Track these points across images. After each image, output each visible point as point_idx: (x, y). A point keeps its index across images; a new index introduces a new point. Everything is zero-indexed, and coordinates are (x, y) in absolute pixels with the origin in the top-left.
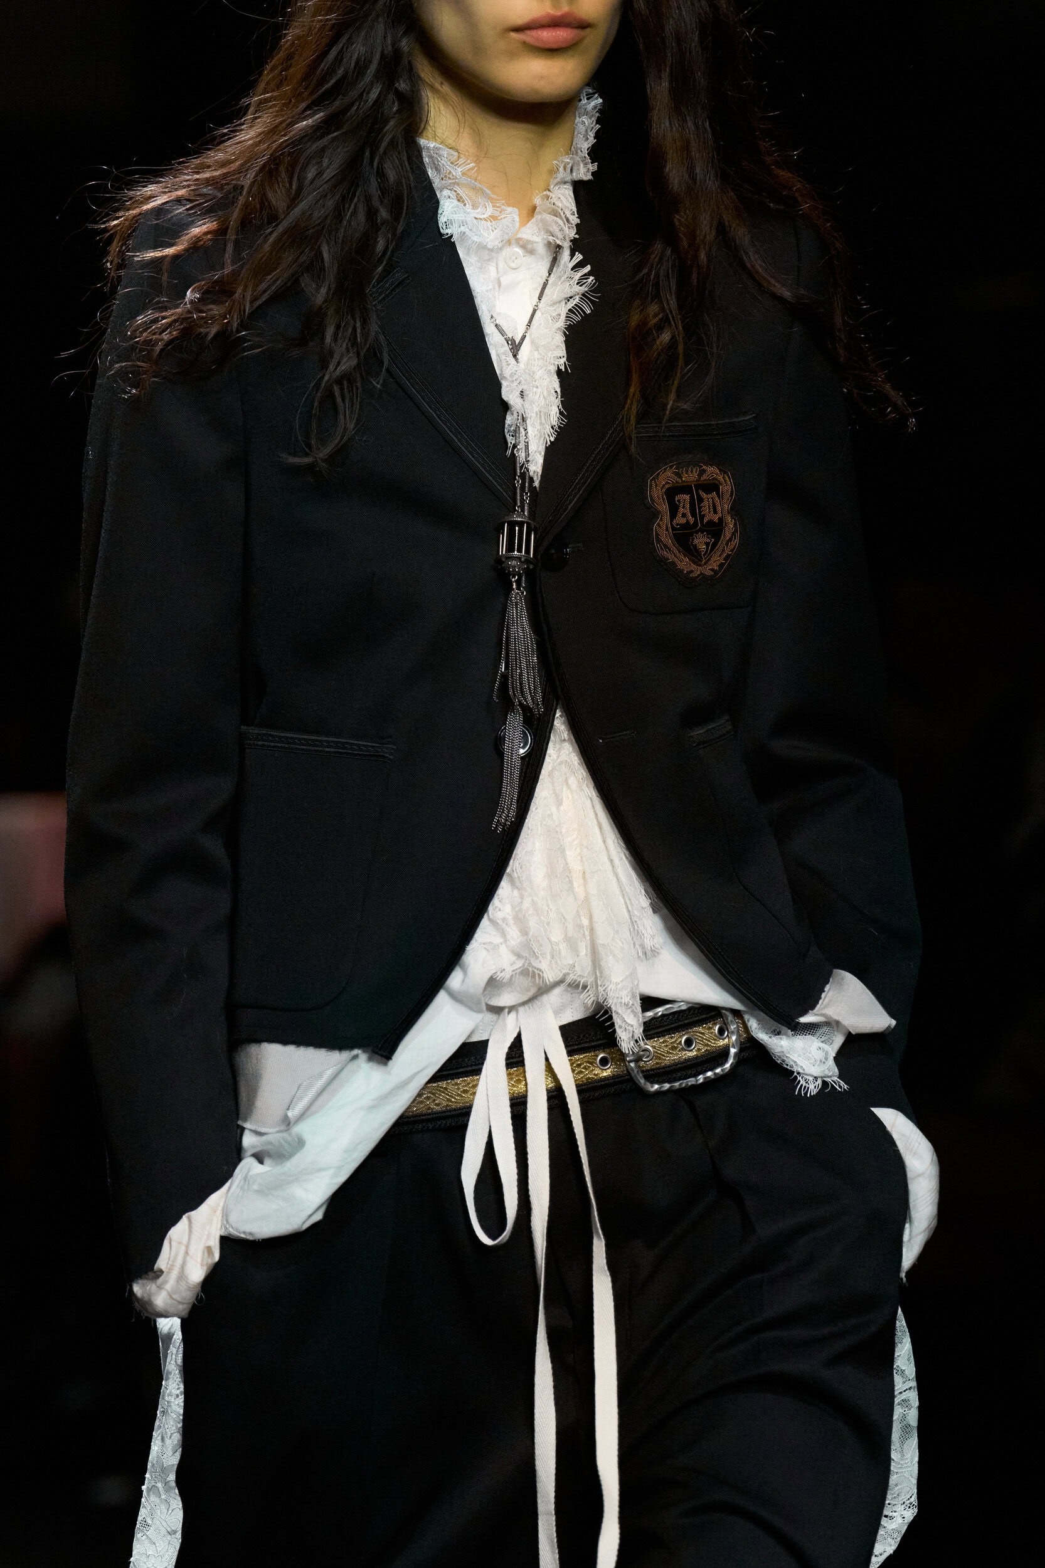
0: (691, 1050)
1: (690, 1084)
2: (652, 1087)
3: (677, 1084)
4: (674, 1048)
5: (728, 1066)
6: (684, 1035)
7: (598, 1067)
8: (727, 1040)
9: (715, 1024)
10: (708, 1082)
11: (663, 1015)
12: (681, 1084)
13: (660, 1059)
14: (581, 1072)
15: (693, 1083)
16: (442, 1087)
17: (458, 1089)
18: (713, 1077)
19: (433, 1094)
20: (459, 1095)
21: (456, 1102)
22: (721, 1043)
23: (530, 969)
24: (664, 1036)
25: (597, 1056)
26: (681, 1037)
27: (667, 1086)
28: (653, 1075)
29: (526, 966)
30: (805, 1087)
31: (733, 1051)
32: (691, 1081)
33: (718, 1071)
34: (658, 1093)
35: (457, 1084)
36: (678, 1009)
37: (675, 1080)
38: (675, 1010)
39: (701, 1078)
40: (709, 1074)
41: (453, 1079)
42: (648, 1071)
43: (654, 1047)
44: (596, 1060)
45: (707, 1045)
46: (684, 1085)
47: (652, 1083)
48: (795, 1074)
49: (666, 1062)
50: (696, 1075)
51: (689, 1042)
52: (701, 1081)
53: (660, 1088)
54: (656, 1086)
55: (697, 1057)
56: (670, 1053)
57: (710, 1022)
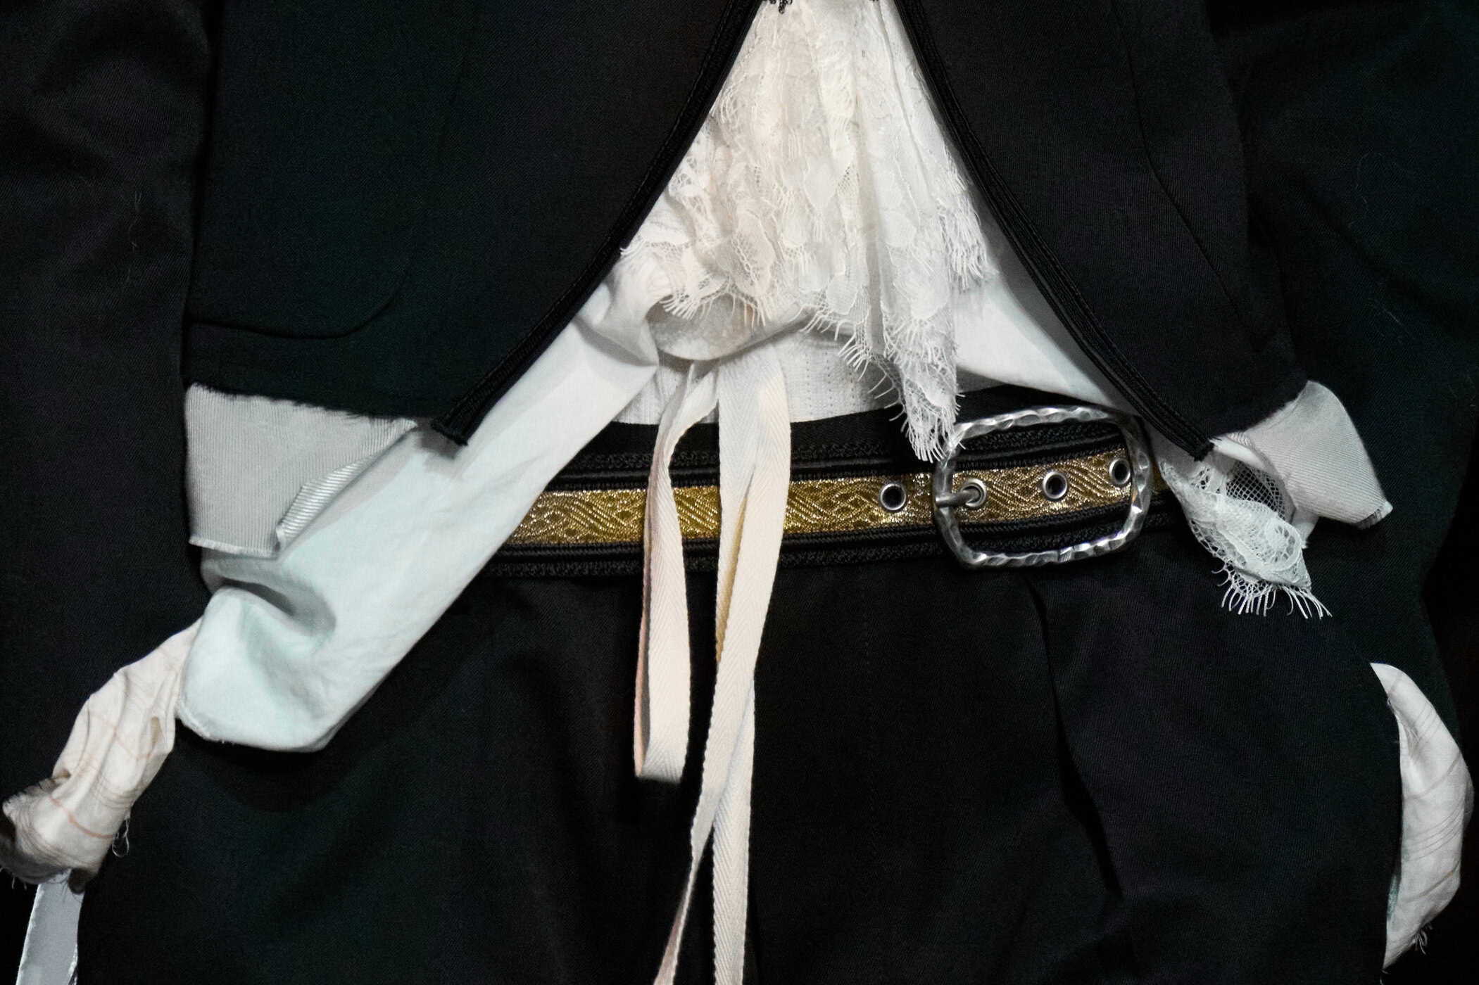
0: (1059, 500)
1: (1046, 560)
2: (975, 557)
3: (1022, 558)
4: (1026, 491)
5: (1121, 536)
6: (1049, 470)
7: (879, 504)
8: (1128, 488)
9: (1111, 457)
10: (1081, 562)
11: (1015, 429)
12: (1028, 559)
13: (998, 507)
14: (847, 510)
15: (1053, 560)
16: (582, 501)
17: (613, 509)
18: (1091, 554)
19: (565, 511)
20: (613, 521)
21: (605, 533)
22: (1116, 492)
23: (734, 296)
24: (1011, 467)
25: (882, 485)
26: (1043, 473)
27: (1003, 558)
28: (979, 536)
29: (727, 291)
30: (1238, 595)
31: (1135, 511)
32: (1050, 556)
33: (1103, 543)
34: (984, 569)
35: (610, 499)
36: (1046, 421)
37: (1019, 551)
38: (1041, 421)
39: (1068, 553)
40: (1085, 547)
41: (604, 489)
42: (972, 525)
43: (988, 484)
44: (878, 491)
45: (1089, 494)
46: (1034, 562)
47: (978, 549)
48: (1225, 568)
49: (1011, 517)
50: (1058, 547)
51: (1056, 485)
52: (1069, 558)
53: (990, 560)
54: (983, 557)
55: (1064, 515)
56: (1019, 500)
57: (1101, 453)
